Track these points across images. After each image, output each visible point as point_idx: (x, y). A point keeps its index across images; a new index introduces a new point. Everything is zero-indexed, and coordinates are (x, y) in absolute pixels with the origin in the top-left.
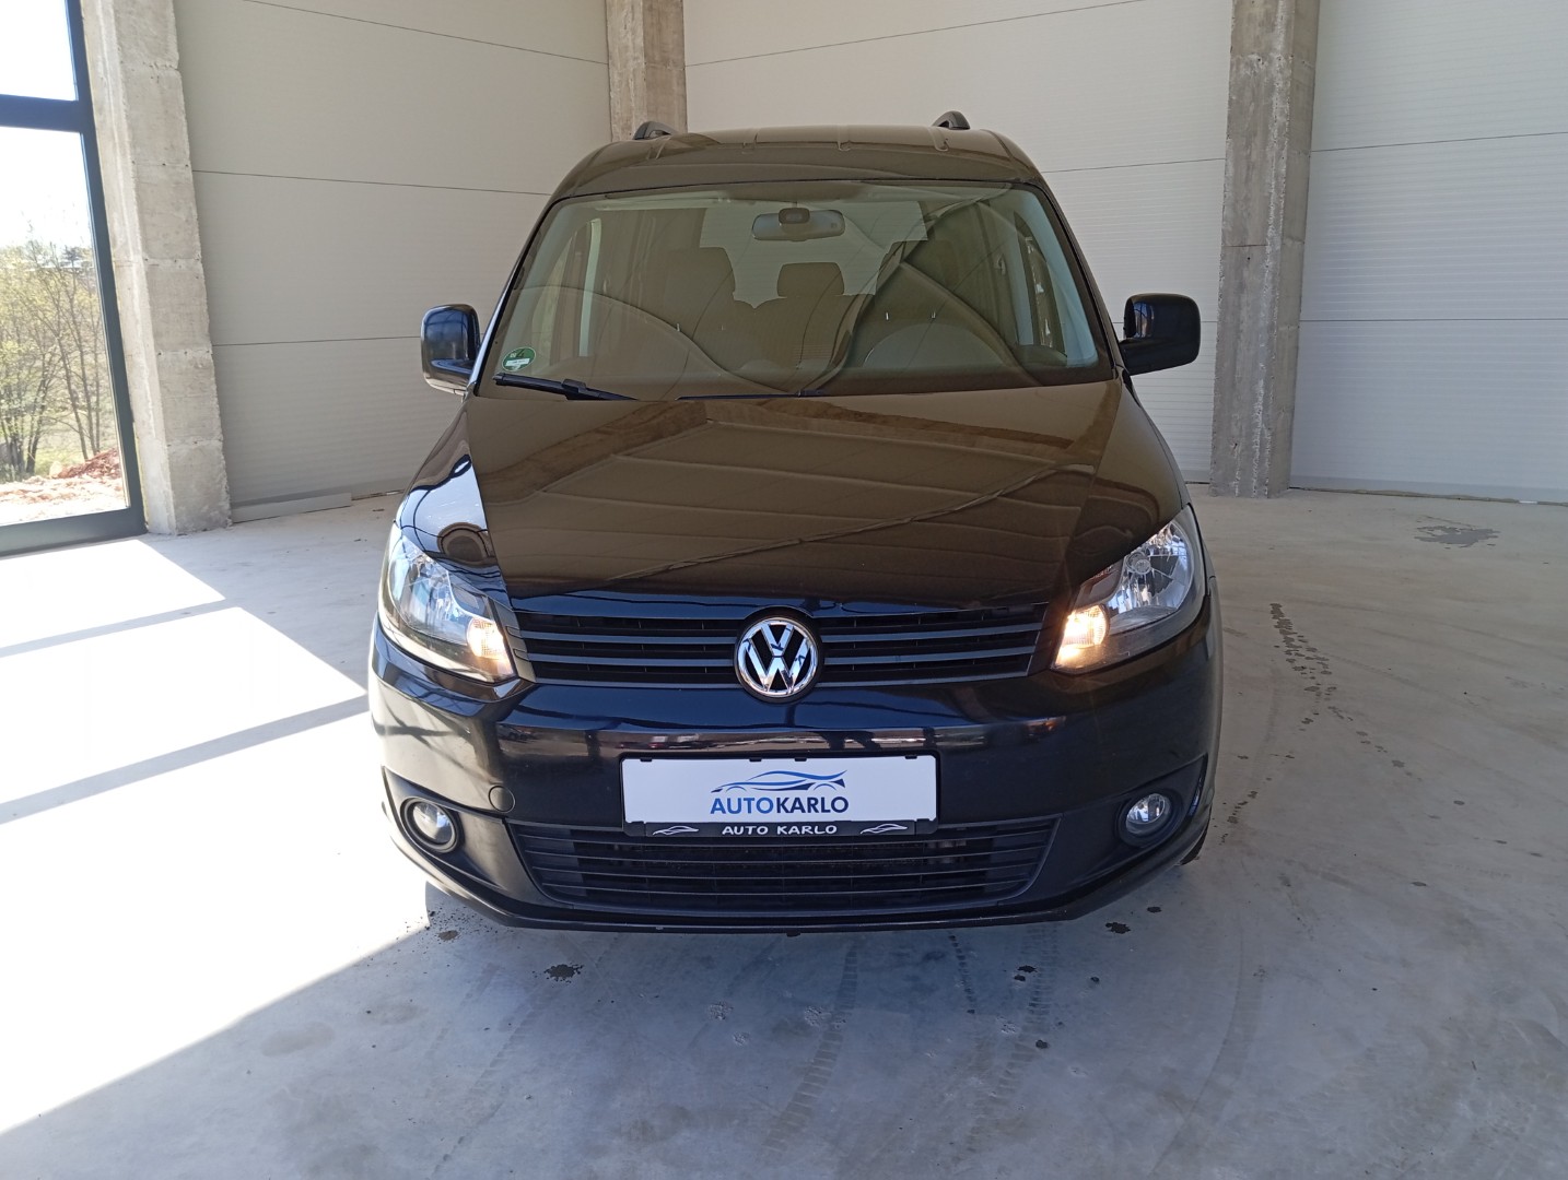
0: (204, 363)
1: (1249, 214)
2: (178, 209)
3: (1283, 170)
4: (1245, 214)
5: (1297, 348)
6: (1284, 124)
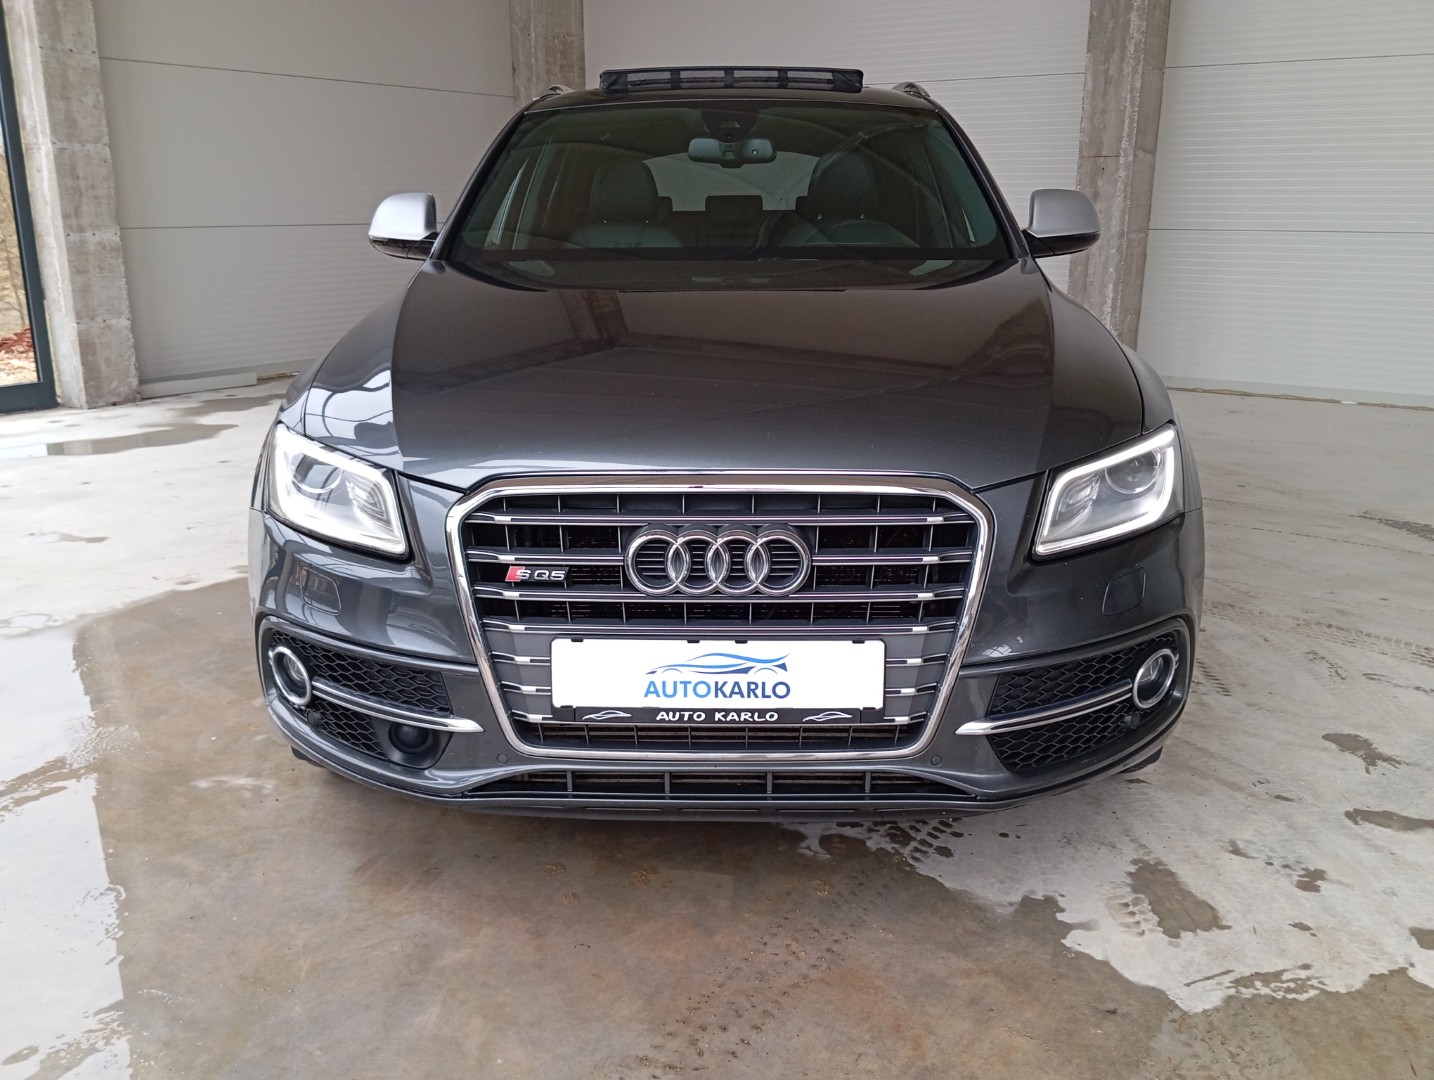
0: (113, 245)
1: (1105, 127)
2: (86, 94)
3: (1138, 85)
4: (1101, 127)
5: (1145, 255)
6: (1141, 40)
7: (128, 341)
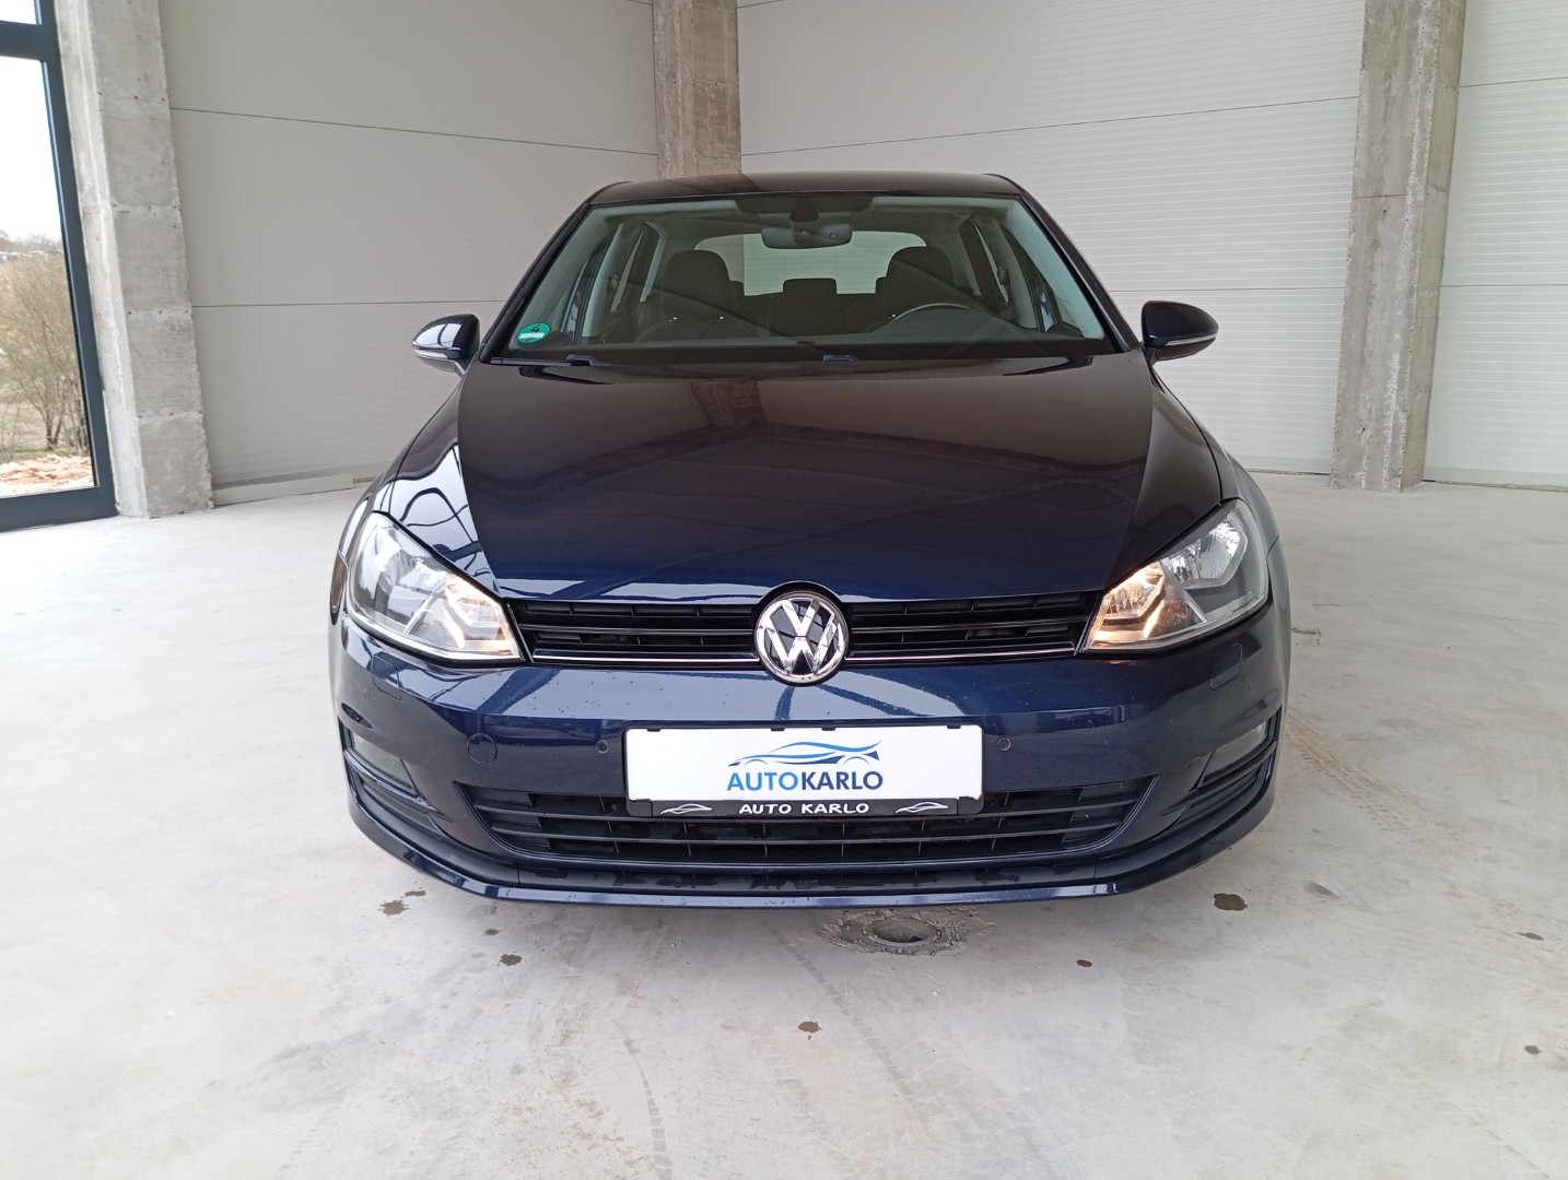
0: (183, 325)
1: (1386, 159)
2: (153, 149)
3: (1430, 106)
4: (1382, 159)
5: (1437, 318)
6: (1432, 51)
7: (199, 438)
